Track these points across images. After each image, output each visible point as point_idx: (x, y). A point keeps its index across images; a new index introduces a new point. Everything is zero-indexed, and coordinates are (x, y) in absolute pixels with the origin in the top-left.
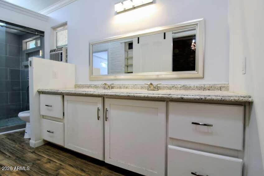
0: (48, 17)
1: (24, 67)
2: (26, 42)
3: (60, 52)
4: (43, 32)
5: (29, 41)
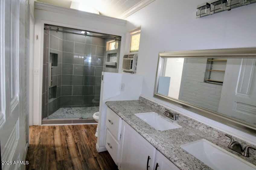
0: (126, 21)
1: (105, 66)
2: (109, 43)
3: (131, 59)
4: (120, 37)
5: (111, 42)
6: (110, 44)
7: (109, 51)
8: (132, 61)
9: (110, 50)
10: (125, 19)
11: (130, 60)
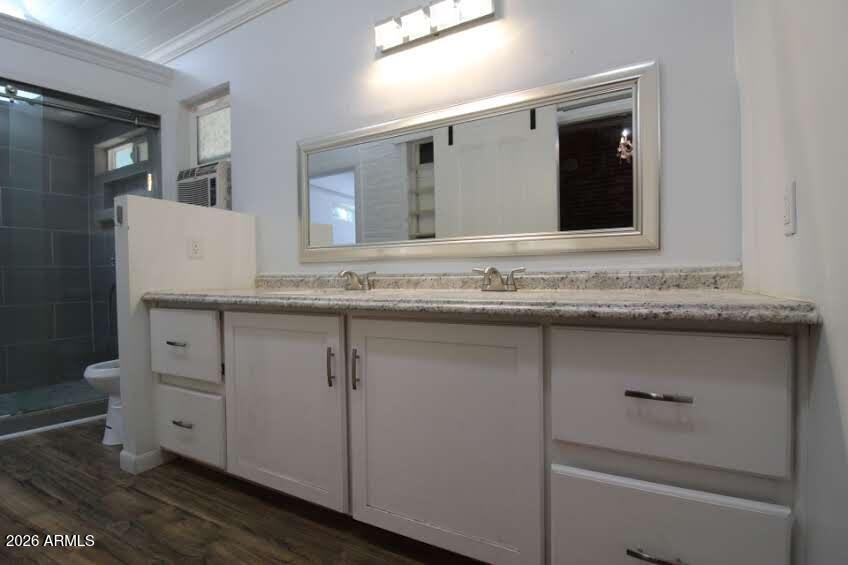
1: (99, 225)
2: (106, 150)
3: (210, 176)
4: (156, 118)
5: (113, 147)
6: (110, 152)
7: (108, 174)
8: (213, 182)
9: (110, 169)
10: (171, 65)
11: (206, 180)
